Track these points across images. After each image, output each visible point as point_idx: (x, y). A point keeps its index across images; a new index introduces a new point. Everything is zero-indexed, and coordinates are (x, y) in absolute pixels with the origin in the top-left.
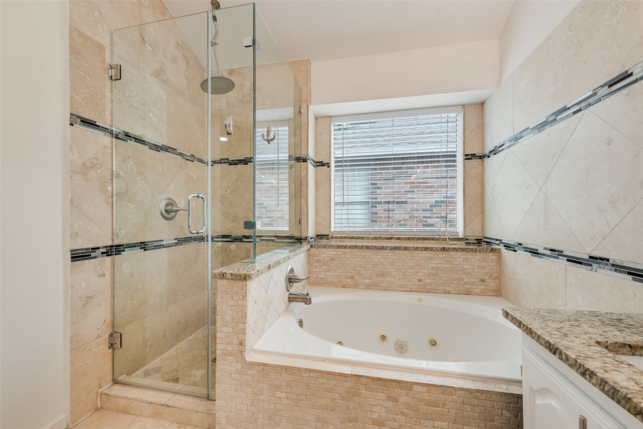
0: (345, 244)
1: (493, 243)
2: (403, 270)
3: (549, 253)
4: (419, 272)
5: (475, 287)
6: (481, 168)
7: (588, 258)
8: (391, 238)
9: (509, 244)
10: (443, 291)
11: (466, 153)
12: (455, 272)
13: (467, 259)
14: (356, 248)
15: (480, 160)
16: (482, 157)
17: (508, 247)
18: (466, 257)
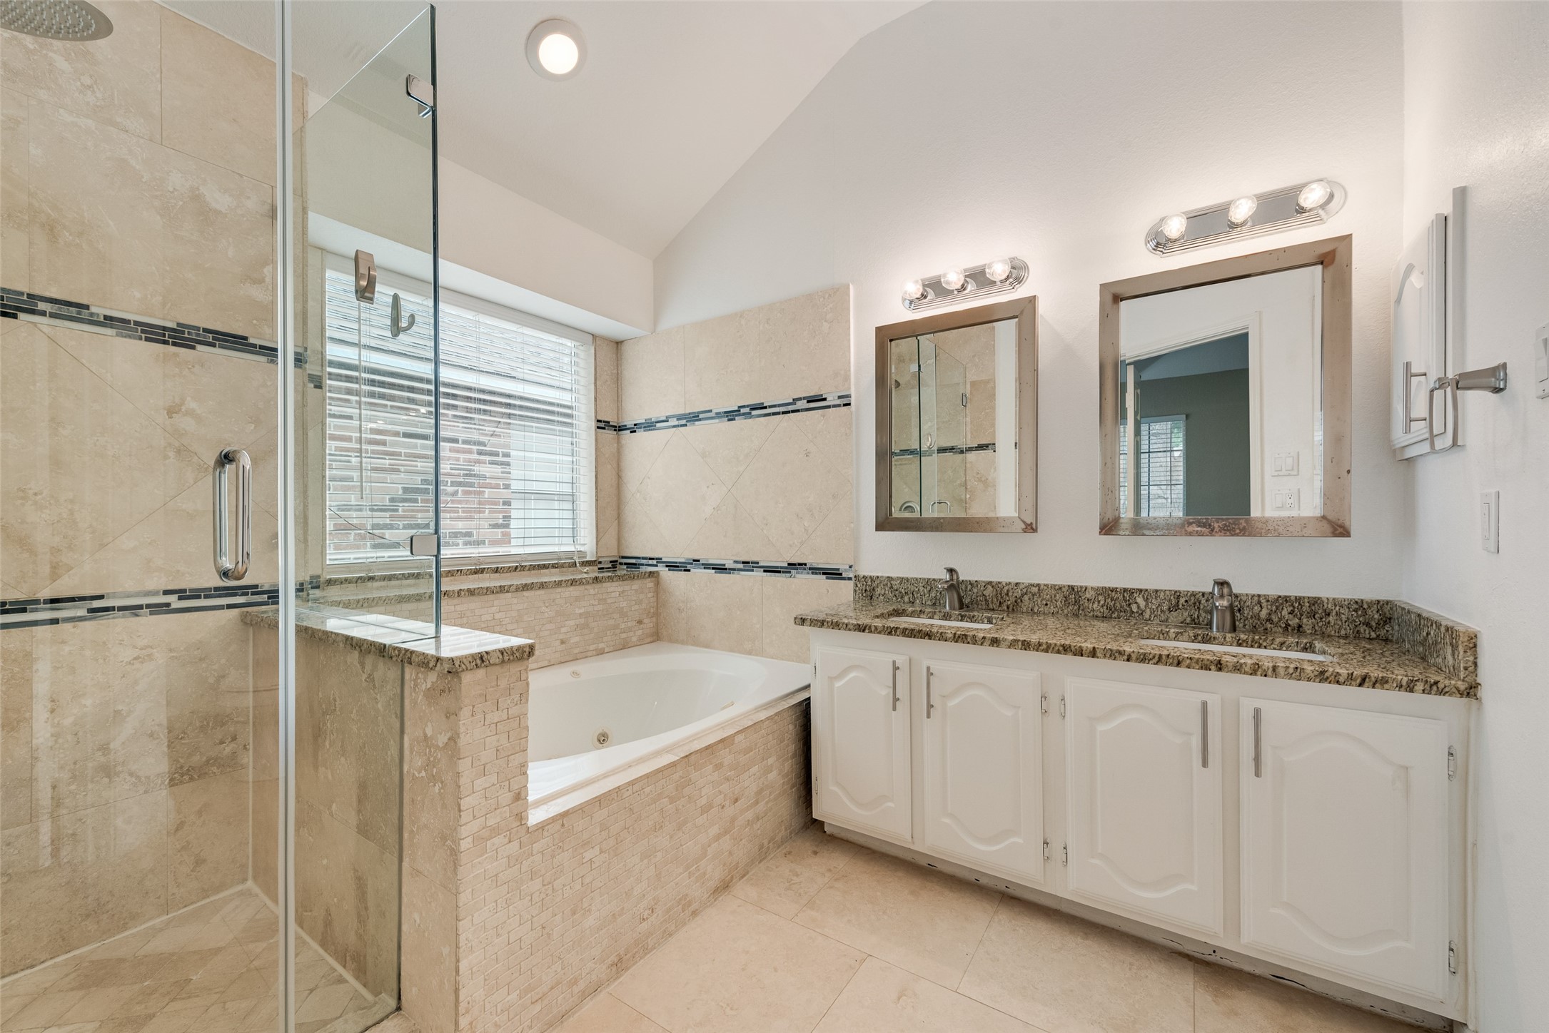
0: (417, 592)
1: (643, 565)
2: (537, 628)
3: (741, 566)
4: (562, 627)
5: (632, 634)
6: (616, 445)
7: (787, 565)
8: (482, 571)
9: (676, 563)
10: (594, 652)
11: (599, 418)
12: (610, 616)
13: (623, 591)
14: (446, 597)
15: (615, 433)
16: (620, 429)
17: (673, 566)
18: (620, 589)
